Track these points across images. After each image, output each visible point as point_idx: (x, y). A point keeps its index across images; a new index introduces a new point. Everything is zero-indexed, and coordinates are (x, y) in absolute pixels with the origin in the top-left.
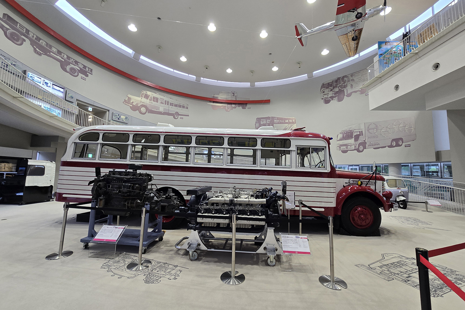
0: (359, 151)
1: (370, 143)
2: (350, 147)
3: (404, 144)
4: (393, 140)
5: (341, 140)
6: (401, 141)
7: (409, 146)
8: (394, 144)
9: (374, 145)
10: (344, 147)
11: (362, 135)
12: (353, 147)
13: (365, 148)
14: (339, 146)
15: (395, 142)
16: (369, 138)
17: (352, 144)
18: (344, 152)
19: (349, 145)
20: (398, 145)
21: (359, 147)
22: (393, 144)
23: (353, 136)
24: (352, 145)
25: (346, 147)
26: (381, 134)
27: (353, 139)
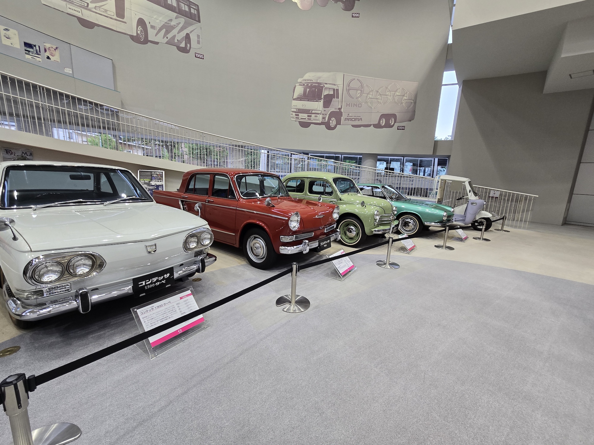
0: (329, 128)
1: (348, 114)
2: (316, 116)
3: (396, 125)
4: (383, 116)
5: (299, 99)
6: (393, 120)
7: (403, 129)
8: (383, 122)
9: (353, 120)
10: (305, 116)
11: (338, 97)
12: (320, 119)
13: (338, 123)
14: (295, 110)
15: (384, 120)
16: (347, 105)
17: (320, 112)
18: (305, 125)
19: (313, 112)
20: (388, 125)
21: (329, 119)
22: (381, 122)
23: (323, 97)
24: (318, 114)
25: (308, 116)
26: (366, 102)
27: (322, 101)
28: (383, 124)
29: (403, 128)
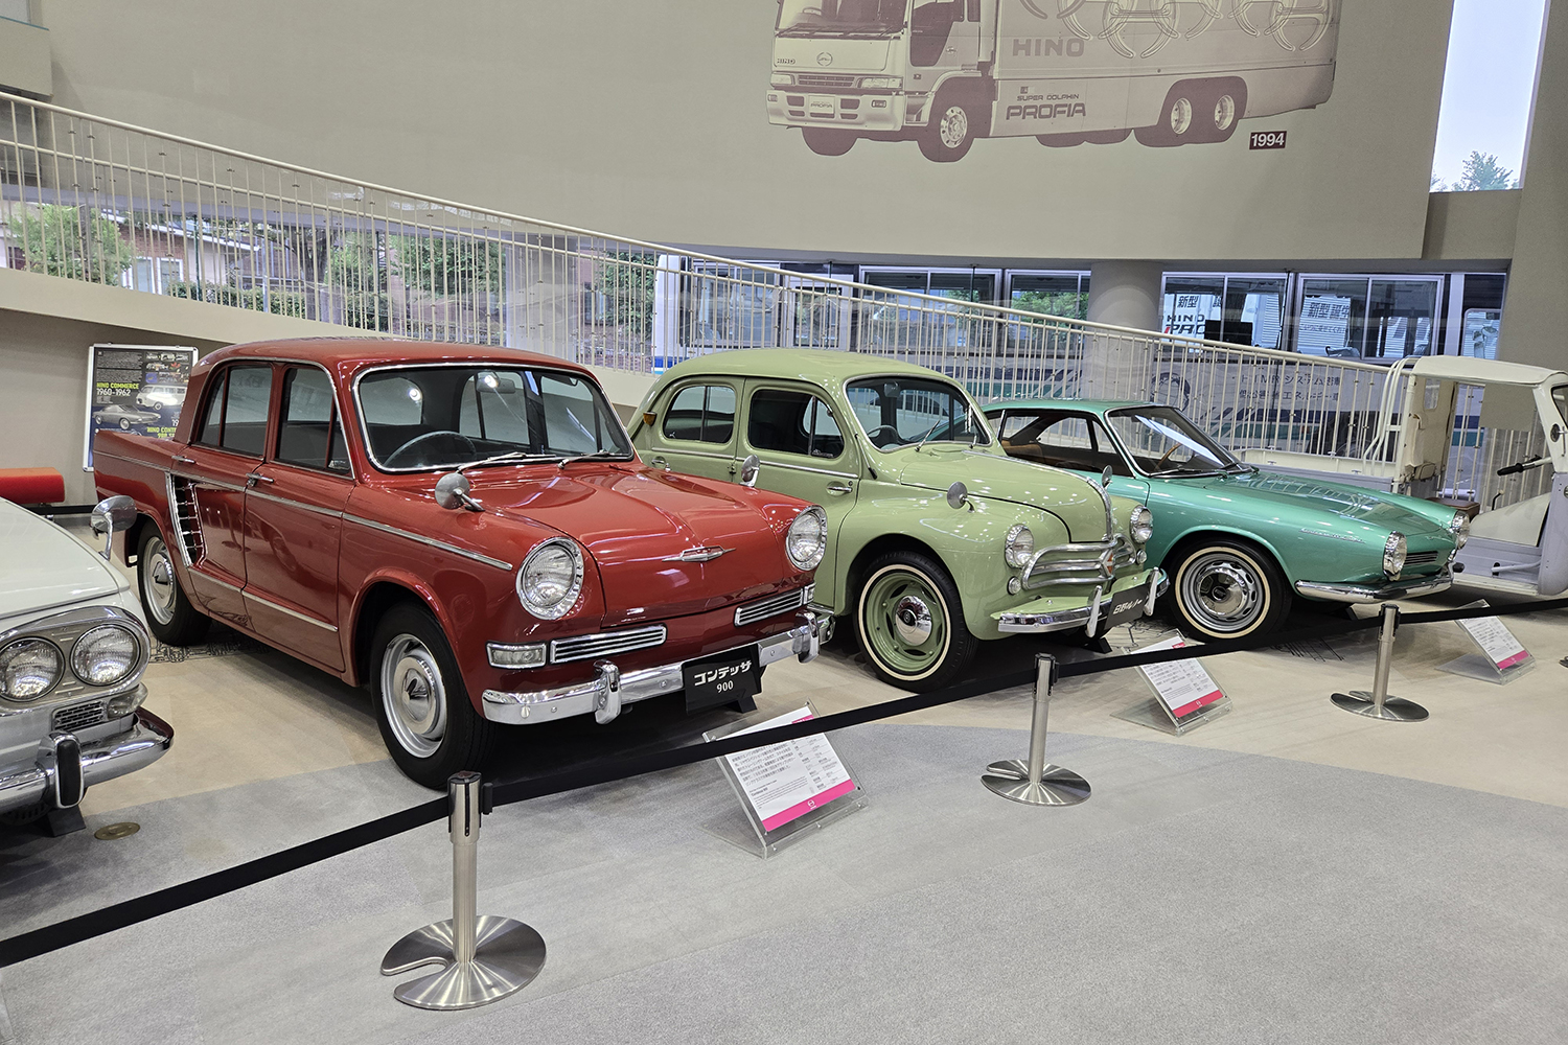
0: (936, 151)
1: (1023, 90)
2: (878, 104)
3: (1245, 129)
4: (1179, 91)
5: (806, 29)
6: (1230, 104)
7: (1276, 146)
8: (1183, 118)
9: (1045, 111)
10: (831, 103)
11: (975, 16)
12: (895, 113)
13: (979, 127)
14: (787, 80)
15: (1187, 108)
16: (1017, 47)
17: (895, 84)
18: (829, 142)
19: (867, 84)
20: (1205, 131)
21: (938, 113)
22: (1174, 116)
23: (908, 17)
24: (887, 92)
25: (845, 104)
26: (1106, 32)
27: (906, 36)
28: (1184, 127)
29: (1278, 141)
